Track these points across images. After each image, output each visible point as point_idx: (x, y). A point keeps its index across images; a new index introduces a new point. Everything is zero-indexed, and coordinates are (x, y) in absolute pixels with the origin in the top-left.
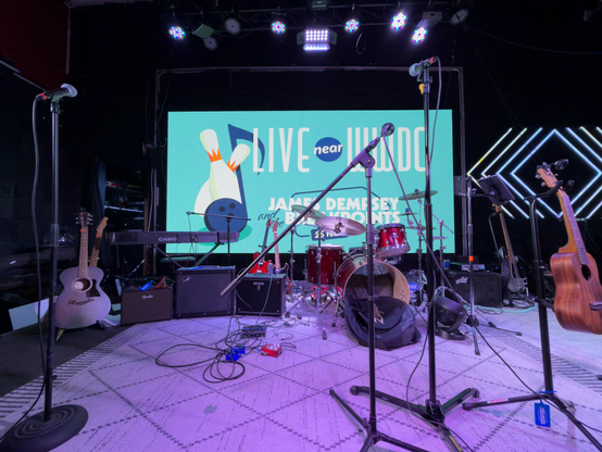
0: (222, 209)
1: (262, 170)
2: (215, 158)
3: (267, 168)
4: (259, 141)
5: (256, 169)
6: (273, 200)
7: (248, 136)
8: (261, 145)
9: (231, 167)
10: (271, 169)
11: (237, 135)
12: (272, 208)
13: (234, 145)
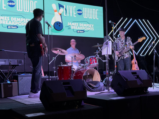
0: (57, 24)
1: (66, 15)
2: (56, 11)
3: (67, 15)
4: (65, 8)
5: (65, 15)
6: (68, 23)
7: (63, 7)
8: (66, 9)
9: (59, 14)
10: (68, 15)
11: (60, 6)
12: (68, 25)
13: (60, 9)
